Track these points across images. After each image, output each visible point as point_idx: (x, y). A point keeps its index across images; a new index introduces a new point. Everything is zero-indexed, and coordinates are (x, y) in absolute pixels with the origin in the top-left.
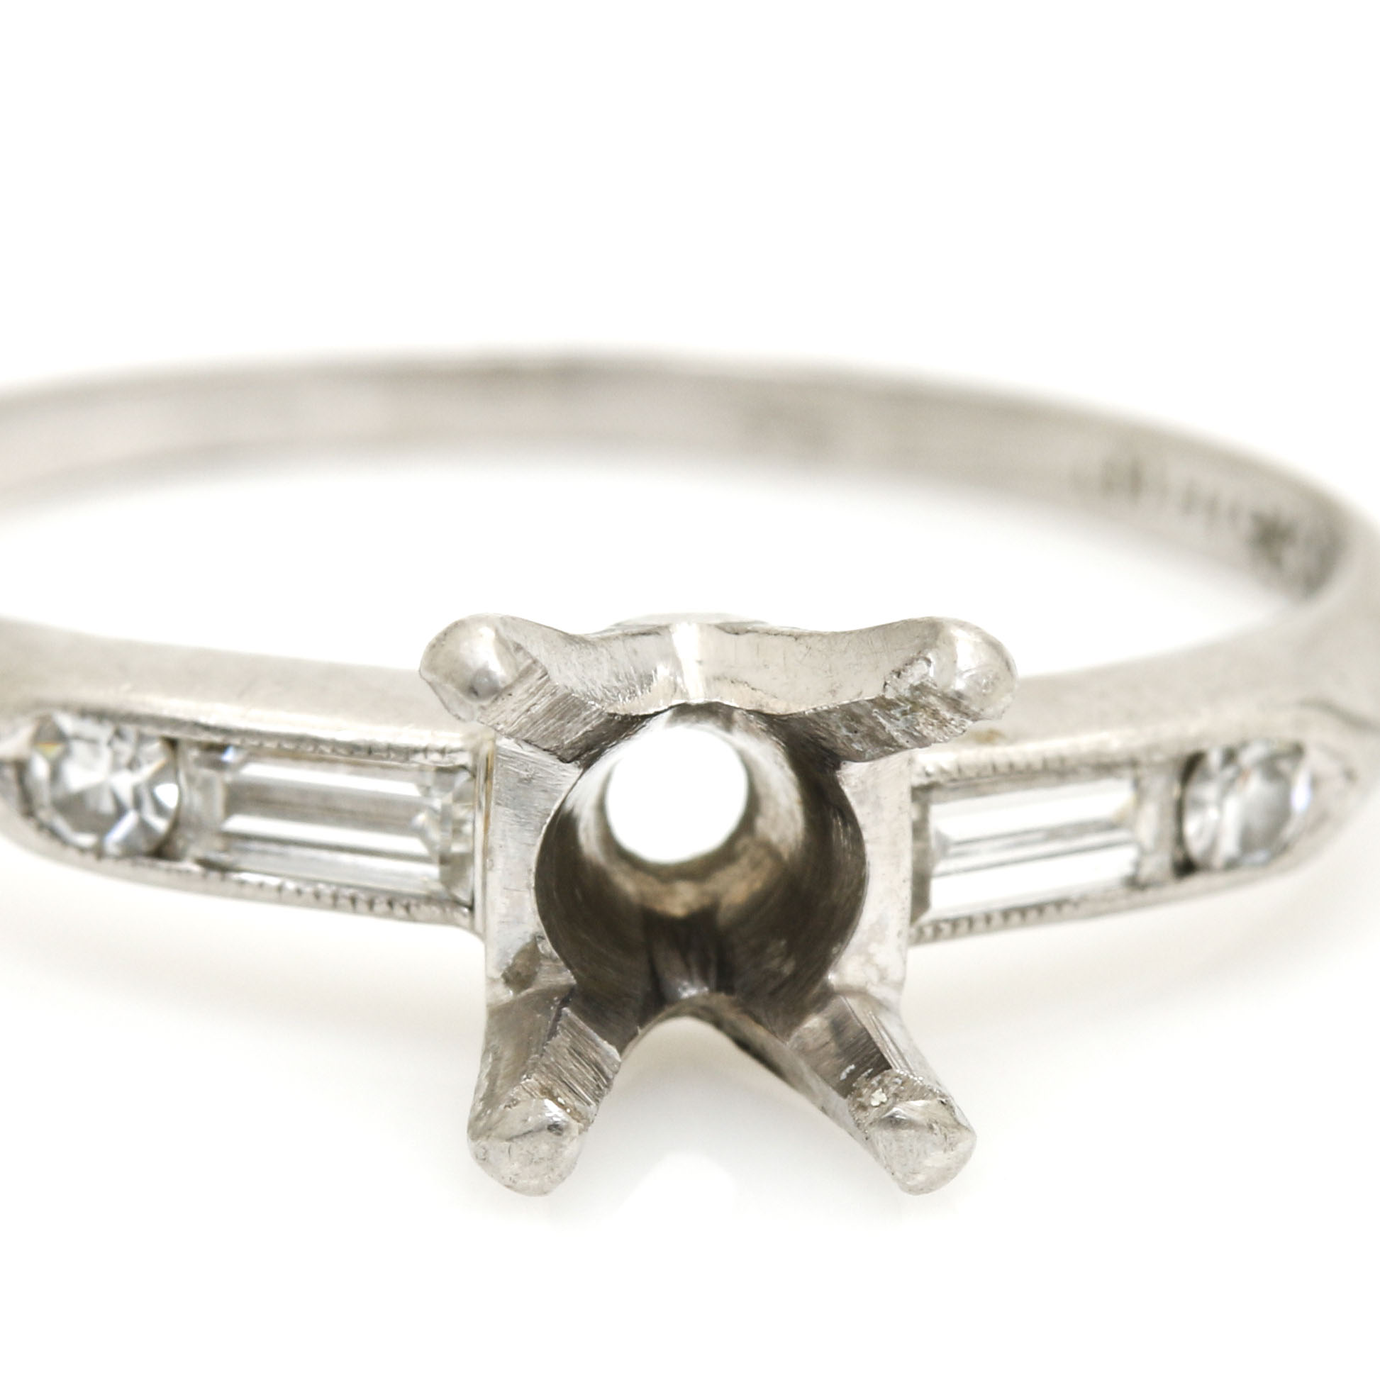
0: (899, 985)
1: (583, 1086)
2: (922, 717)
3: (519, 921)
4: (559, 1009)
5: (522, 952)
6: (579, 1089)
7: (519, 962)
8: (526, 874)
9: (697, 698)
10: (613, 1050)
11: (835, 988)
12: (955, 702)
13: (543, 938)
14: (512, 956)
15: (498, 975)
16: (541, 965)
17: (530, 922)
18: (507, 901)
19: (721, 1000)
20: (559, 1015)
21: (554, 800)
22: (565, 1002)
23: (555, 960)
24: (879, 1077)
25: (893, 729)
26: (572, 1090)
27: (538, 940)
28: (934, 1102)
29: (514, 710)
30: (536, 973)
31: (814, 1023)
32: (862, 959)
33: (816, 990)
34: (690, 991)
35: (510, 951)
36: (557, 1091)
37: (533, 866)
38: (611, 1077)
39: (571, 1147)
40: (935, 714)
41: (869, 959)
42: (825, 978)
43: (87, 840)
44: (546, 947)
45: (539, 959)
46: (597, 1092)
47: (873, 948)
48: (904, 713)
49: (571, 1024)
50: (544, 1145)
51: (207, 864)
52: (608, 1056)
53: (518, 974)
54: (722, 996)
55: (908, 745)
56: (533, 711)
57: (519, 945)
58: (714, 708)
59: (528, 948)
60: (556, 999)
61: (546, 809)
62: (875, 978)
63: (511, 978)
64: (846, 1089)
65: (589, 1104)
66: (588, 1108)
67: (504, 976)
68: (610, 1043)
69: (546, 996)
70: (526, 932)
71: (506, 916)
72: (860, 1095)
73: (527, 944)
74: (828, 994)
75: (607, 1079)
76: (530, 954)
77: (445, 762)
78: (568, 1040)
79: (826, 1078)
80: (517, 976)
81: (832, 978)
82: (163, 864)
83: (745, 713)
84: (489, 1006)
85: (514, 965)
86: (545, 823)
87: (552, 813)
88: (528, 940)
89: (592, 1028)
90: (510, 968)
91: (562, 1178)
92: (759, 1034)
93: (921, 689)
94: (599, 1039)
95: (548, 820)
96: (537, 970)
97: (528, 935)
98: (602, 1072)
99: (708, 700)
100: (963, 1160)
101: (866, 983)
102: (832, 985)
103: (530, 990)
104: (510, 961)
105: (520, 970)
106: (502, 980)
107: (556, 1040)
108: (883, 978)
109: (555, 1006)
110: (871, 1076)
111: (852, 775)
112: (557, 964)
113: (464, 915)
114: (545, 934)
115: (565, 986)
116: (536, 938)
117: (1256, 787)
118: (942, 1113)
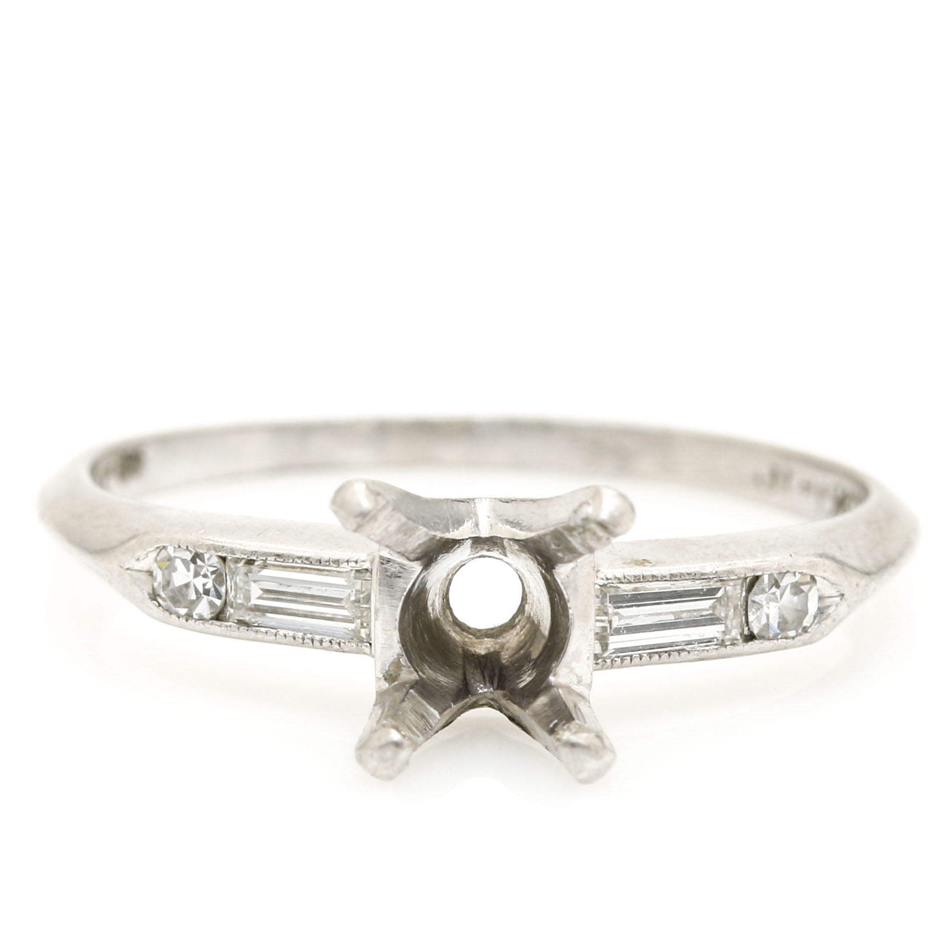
0: (590, 686)
1: (417, 728)
2: (588, 535)
3: (391, 647)
4: (408, 690)
5: (393, 663)
6: (414, 729)
7: (391, 668)
8: (394, 622)
9: (484, 533)
10: (436, 713)
11: (553, 684)
12: (603, 526)
13: (402, 656)
14: (388, 665)
15: (381, 676)
16: (402, 670)
17: (397, 648)
18: (385, 636)
19: (498, 694)
20: (407, 693)
21: (407, 584)
22: (412, 687)
23: (409, 667)
24: (567, 725)
25: (575, 542)
26: (410, 729)
27: (400, 656)
28: (592, 735)
29: (378, 528)
30: (399, 674)
31: (542, 700)
32: (568, 670)
33: (544, 685)
34: (483, 690)
35: (387, 663)
36: (401, 728)
37: (398, 617)
38: (433, 725)
39: (404, 754)
40: (594, 534)
41: (572, 670)
42: (548, 679)
43: (183, 611)
44: (404, 660)
45: (401, 667)
46: (424, 732)
47: (574, 665)
48: (580, 534)
49: (413, 697)
50: (389, 753)
51: (241, 623)
52: (433, 715)
53: (391, 675)
54: (500, 692)
55: (583, 552)
56: (389, 529)
57: (391, 659)
58: (494, 539)
59: (395, 661)
60: (407, 686)
61: (403, 588)
62: (576, 681)
63: (387, 677)
64: (552, 731)
65: (418, 736)
66: (418, 738)
67: (384, 676)
68: (435, 709)
69: (403, 685)
70: (394, 653)
71: (385, 644)
72: (558, 734)
73: (395, 659)
74: (549, 687)
75: (431, 726)
76: (397, 664)
77: (358, 567)
78: (411, 705)
79: (543, 728)
80: (390, 677)
81: (552, 678)
82: (218, 623)
83: (508, 541)
84: (377, 692)
85: (389, 670)
86: (403, 595)
87: (407, 590)
88: (396, 657)
89: (425, 701)
90: (387, 672)
91: (400, 771)
92: (515, 709)
93: (586, 520)
94: (428, 706)
95: (405, 594)
96: (400, 672)
97: (395, 654)
98: (429, 722)
99: (491, 535)
100: (609, 766)
101: (570, 683)
102: (552, 682)
103: (396, 683)
104: (387, 668)
105: (392, 673)
106: (383, 678)
107: (405, 704)
108: (579, 682)
109: (406, 689)
110: (564, 725)
111: (562, 573)
112: (410, 669)
113: (367, 646)
114: (404, 654)
115: (413, 680)
116: (399, 656)
117: (789, 599)
118: (596, 742)
